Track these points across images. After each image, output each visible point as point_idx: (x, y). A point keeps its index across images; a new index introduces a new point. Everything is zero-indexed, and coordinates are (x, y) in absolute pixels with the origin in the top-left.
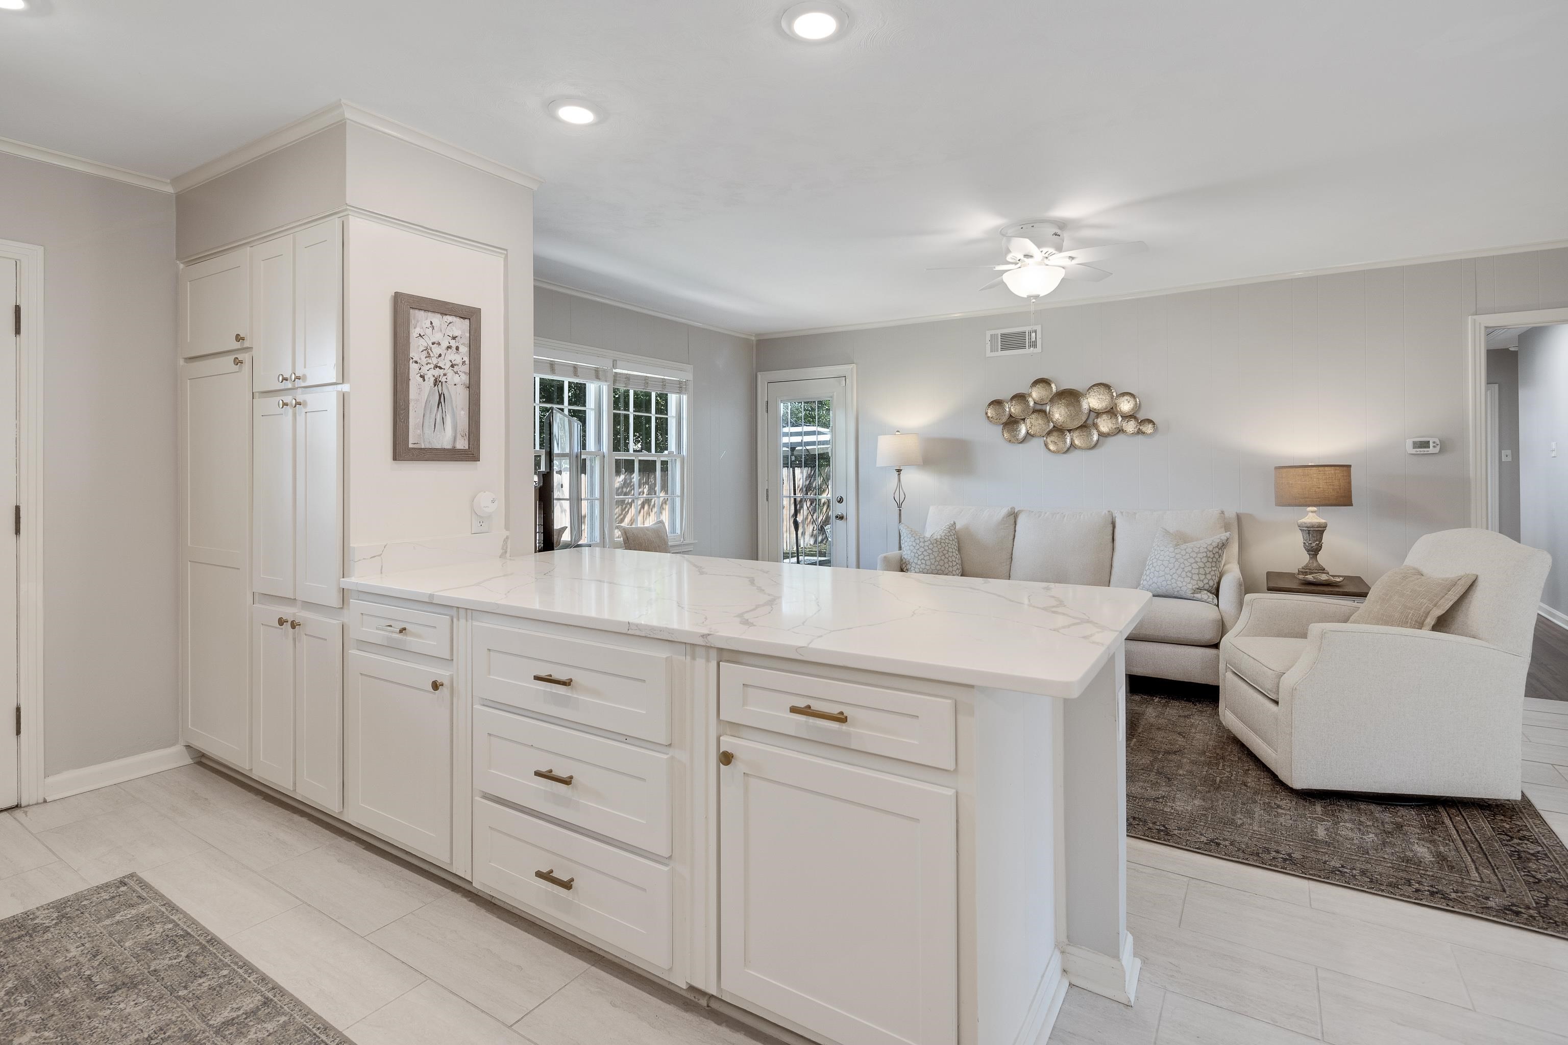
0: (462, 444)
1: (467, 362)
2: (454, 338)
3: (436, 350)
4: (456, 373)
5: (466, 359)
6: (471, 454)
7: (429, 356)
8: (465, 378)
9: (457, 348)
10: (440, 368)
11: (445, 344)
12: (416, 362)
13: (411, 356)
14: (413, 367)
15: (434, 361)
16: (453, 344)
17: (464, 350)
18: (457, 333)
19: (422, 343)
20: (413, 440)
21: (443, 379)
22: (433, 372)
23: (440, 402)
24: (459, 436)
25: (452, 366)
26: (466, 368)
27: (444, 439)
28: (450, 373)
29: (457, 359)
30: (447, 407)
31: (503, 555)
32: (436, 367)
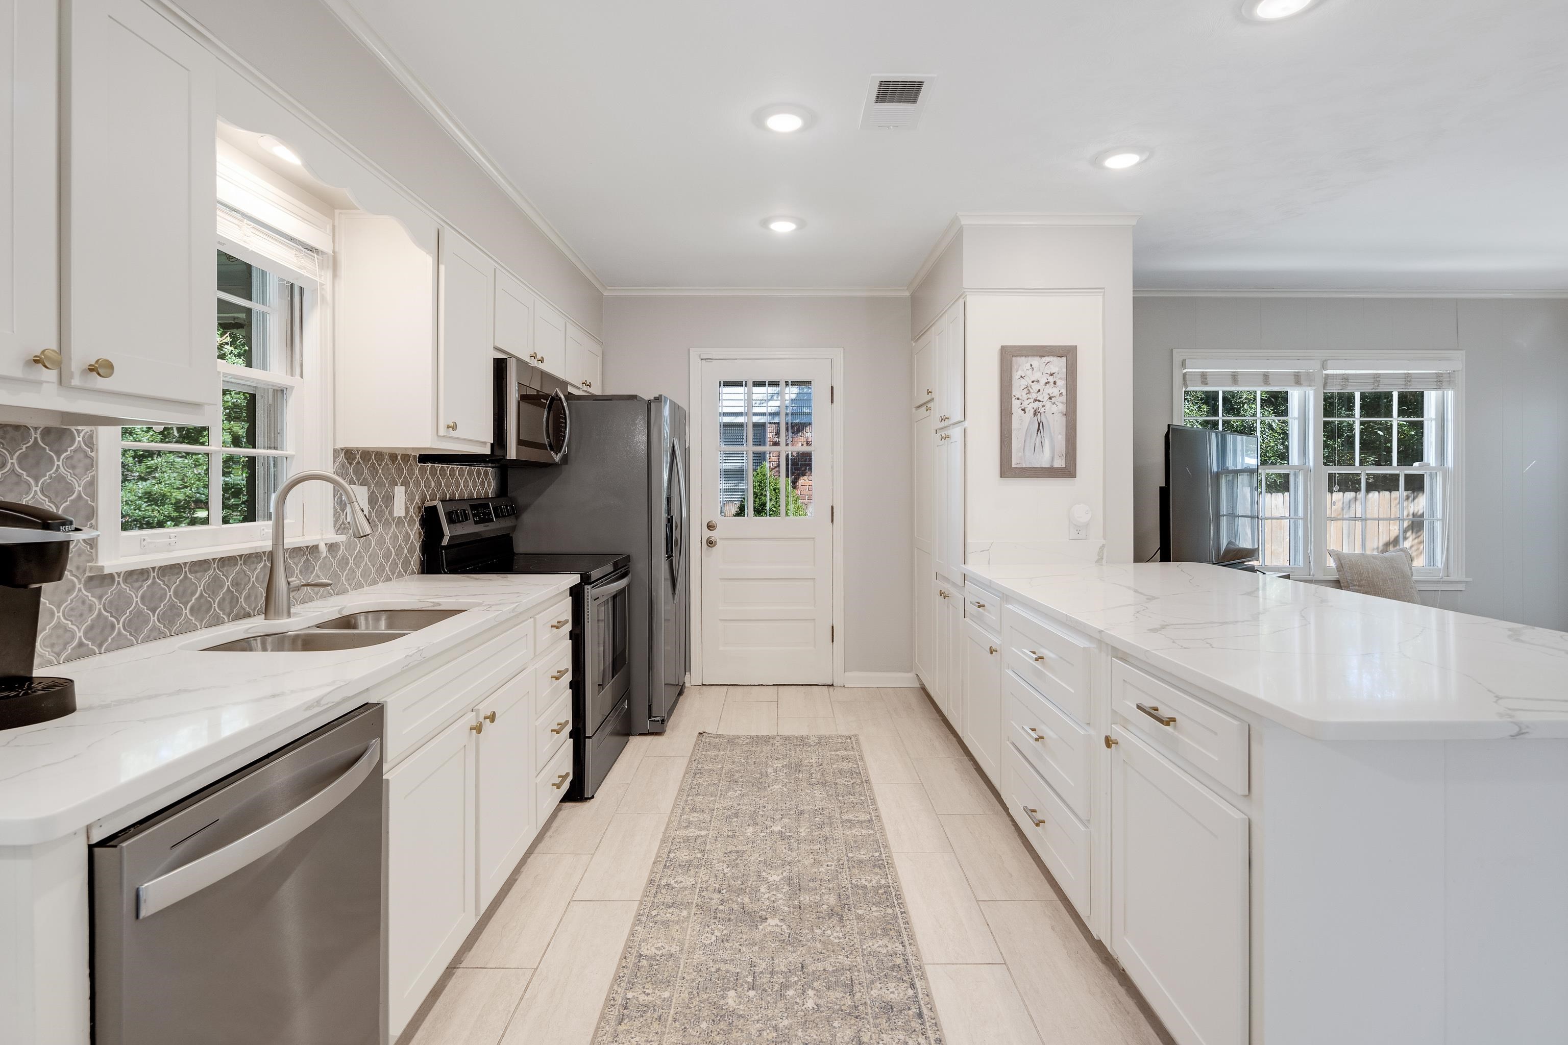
0: (1060, 463)
1: (1064, 393)
2: (1052, 375)
3: (1036, 387)
4: (1054, 403)
5: (1064, 391)
6: (1068, 471)
7: (1029, 393)
8: (1062, 407)
9: (1055, 383)
10: (1039, 401)
11: (1043, 381)
12: (1018, 399)
13: (1014, 394)
14: (1015, 403)
15: (1034, 396)
16: (1051, 379)
17: (1061, 383)
18: (1054, 369)
19: (1024, 383)
20: (1015, 462)
21: (1042, 410)
22: (1033, 405)
23: (1039, 429)
24: (1056, 457)
25: (1050, 398)
26: (1063, 399)
27: (1044, 459)
28: (1048, 404)
29: (1055, 391)
30: (1045, 433)
31: (1099, 561)
32: (1036, 400)
